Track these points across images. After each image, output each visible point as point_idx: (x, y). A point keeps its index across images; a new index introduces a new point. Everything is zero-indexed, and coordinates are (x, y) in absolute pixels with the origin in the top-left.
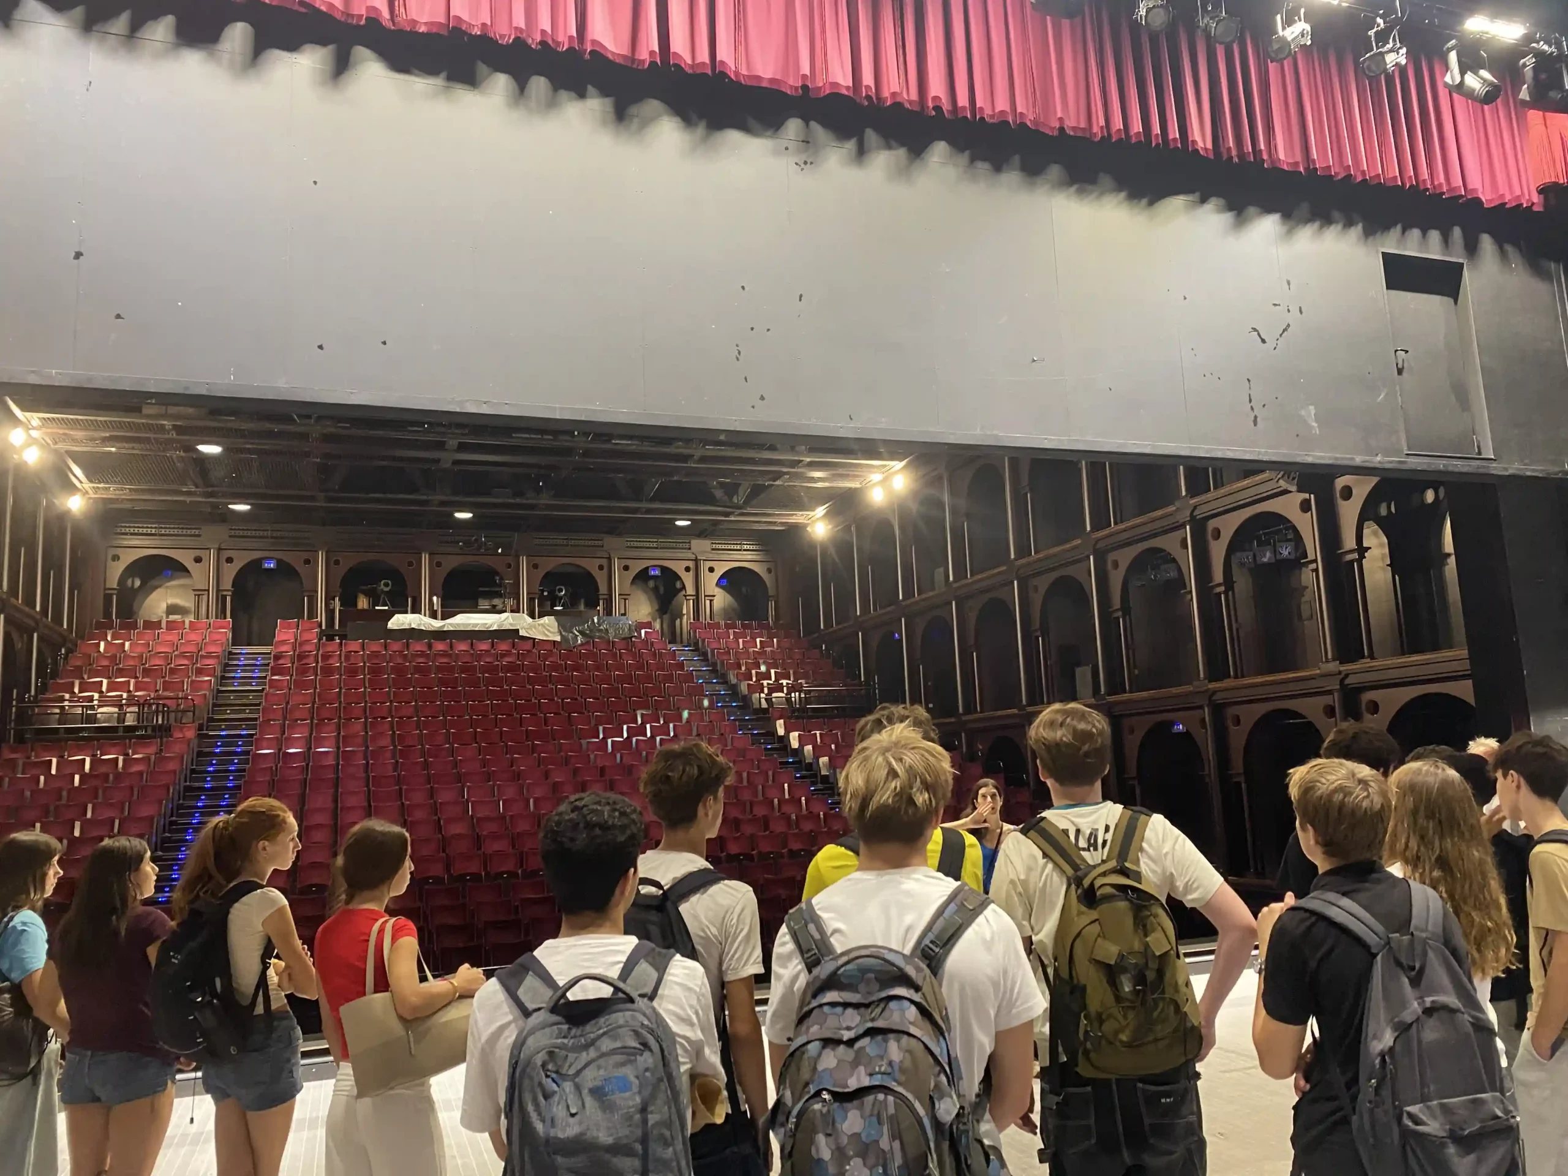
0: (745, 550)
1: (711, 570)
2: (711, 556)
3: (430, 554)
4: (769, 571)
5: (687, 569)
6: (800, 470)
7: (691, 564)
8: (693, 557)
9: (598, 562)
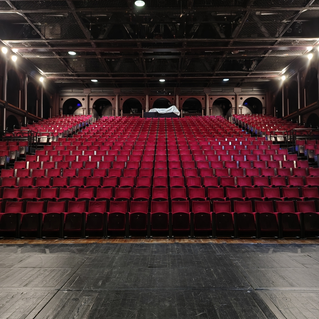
0: (254, 91)
1: (241, 99)
2: (241, 94)
3: (149, 96)
4: (263, 98)
5: (233, 99)
6: (276, 46)
7: (234, 97)
8: (235, 94)
9: (202, 97)
